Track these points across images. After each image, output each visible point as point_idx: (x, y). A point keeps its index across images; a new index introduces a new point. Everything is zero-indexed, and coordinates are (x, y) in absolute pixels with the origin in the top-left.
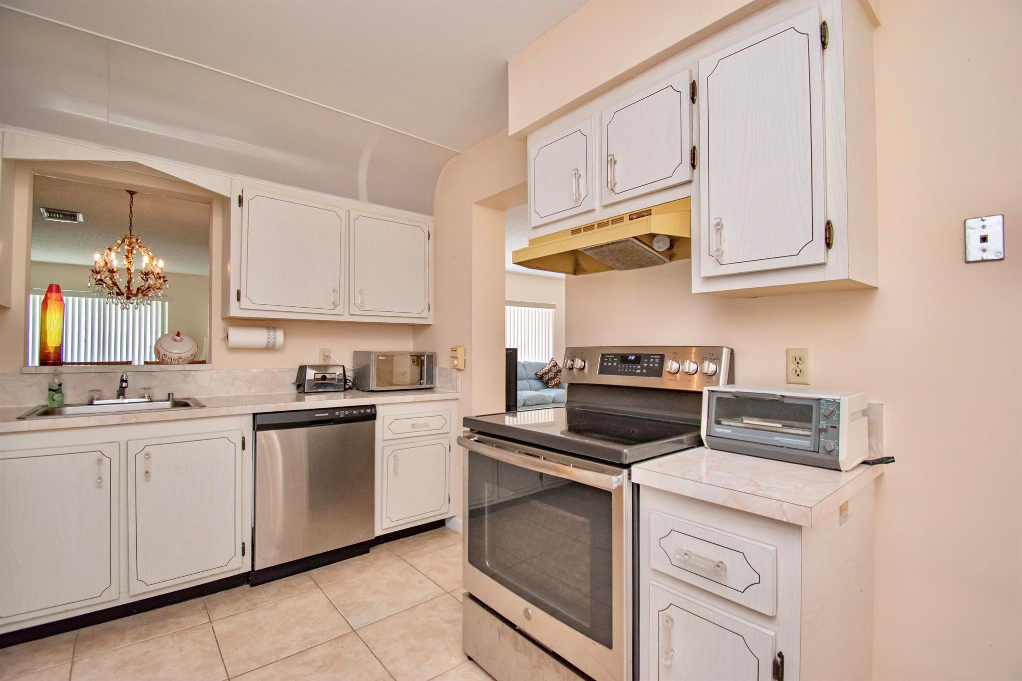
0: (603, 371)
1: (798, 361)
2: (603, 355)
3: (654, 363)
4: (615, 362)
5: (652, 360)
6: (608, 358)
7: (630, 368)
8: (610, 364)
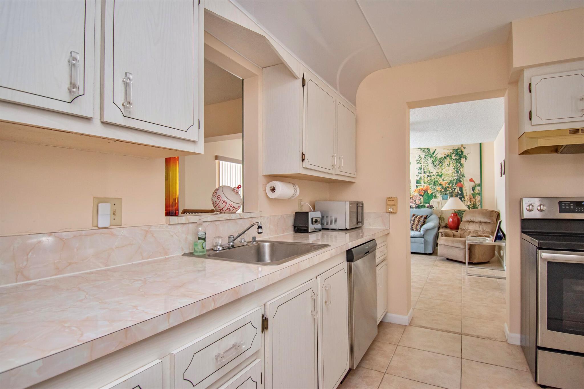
0: (561, 211)
2: (560, 203)
4: (572, 206)
6: (565, 204)
8: (567, 207)
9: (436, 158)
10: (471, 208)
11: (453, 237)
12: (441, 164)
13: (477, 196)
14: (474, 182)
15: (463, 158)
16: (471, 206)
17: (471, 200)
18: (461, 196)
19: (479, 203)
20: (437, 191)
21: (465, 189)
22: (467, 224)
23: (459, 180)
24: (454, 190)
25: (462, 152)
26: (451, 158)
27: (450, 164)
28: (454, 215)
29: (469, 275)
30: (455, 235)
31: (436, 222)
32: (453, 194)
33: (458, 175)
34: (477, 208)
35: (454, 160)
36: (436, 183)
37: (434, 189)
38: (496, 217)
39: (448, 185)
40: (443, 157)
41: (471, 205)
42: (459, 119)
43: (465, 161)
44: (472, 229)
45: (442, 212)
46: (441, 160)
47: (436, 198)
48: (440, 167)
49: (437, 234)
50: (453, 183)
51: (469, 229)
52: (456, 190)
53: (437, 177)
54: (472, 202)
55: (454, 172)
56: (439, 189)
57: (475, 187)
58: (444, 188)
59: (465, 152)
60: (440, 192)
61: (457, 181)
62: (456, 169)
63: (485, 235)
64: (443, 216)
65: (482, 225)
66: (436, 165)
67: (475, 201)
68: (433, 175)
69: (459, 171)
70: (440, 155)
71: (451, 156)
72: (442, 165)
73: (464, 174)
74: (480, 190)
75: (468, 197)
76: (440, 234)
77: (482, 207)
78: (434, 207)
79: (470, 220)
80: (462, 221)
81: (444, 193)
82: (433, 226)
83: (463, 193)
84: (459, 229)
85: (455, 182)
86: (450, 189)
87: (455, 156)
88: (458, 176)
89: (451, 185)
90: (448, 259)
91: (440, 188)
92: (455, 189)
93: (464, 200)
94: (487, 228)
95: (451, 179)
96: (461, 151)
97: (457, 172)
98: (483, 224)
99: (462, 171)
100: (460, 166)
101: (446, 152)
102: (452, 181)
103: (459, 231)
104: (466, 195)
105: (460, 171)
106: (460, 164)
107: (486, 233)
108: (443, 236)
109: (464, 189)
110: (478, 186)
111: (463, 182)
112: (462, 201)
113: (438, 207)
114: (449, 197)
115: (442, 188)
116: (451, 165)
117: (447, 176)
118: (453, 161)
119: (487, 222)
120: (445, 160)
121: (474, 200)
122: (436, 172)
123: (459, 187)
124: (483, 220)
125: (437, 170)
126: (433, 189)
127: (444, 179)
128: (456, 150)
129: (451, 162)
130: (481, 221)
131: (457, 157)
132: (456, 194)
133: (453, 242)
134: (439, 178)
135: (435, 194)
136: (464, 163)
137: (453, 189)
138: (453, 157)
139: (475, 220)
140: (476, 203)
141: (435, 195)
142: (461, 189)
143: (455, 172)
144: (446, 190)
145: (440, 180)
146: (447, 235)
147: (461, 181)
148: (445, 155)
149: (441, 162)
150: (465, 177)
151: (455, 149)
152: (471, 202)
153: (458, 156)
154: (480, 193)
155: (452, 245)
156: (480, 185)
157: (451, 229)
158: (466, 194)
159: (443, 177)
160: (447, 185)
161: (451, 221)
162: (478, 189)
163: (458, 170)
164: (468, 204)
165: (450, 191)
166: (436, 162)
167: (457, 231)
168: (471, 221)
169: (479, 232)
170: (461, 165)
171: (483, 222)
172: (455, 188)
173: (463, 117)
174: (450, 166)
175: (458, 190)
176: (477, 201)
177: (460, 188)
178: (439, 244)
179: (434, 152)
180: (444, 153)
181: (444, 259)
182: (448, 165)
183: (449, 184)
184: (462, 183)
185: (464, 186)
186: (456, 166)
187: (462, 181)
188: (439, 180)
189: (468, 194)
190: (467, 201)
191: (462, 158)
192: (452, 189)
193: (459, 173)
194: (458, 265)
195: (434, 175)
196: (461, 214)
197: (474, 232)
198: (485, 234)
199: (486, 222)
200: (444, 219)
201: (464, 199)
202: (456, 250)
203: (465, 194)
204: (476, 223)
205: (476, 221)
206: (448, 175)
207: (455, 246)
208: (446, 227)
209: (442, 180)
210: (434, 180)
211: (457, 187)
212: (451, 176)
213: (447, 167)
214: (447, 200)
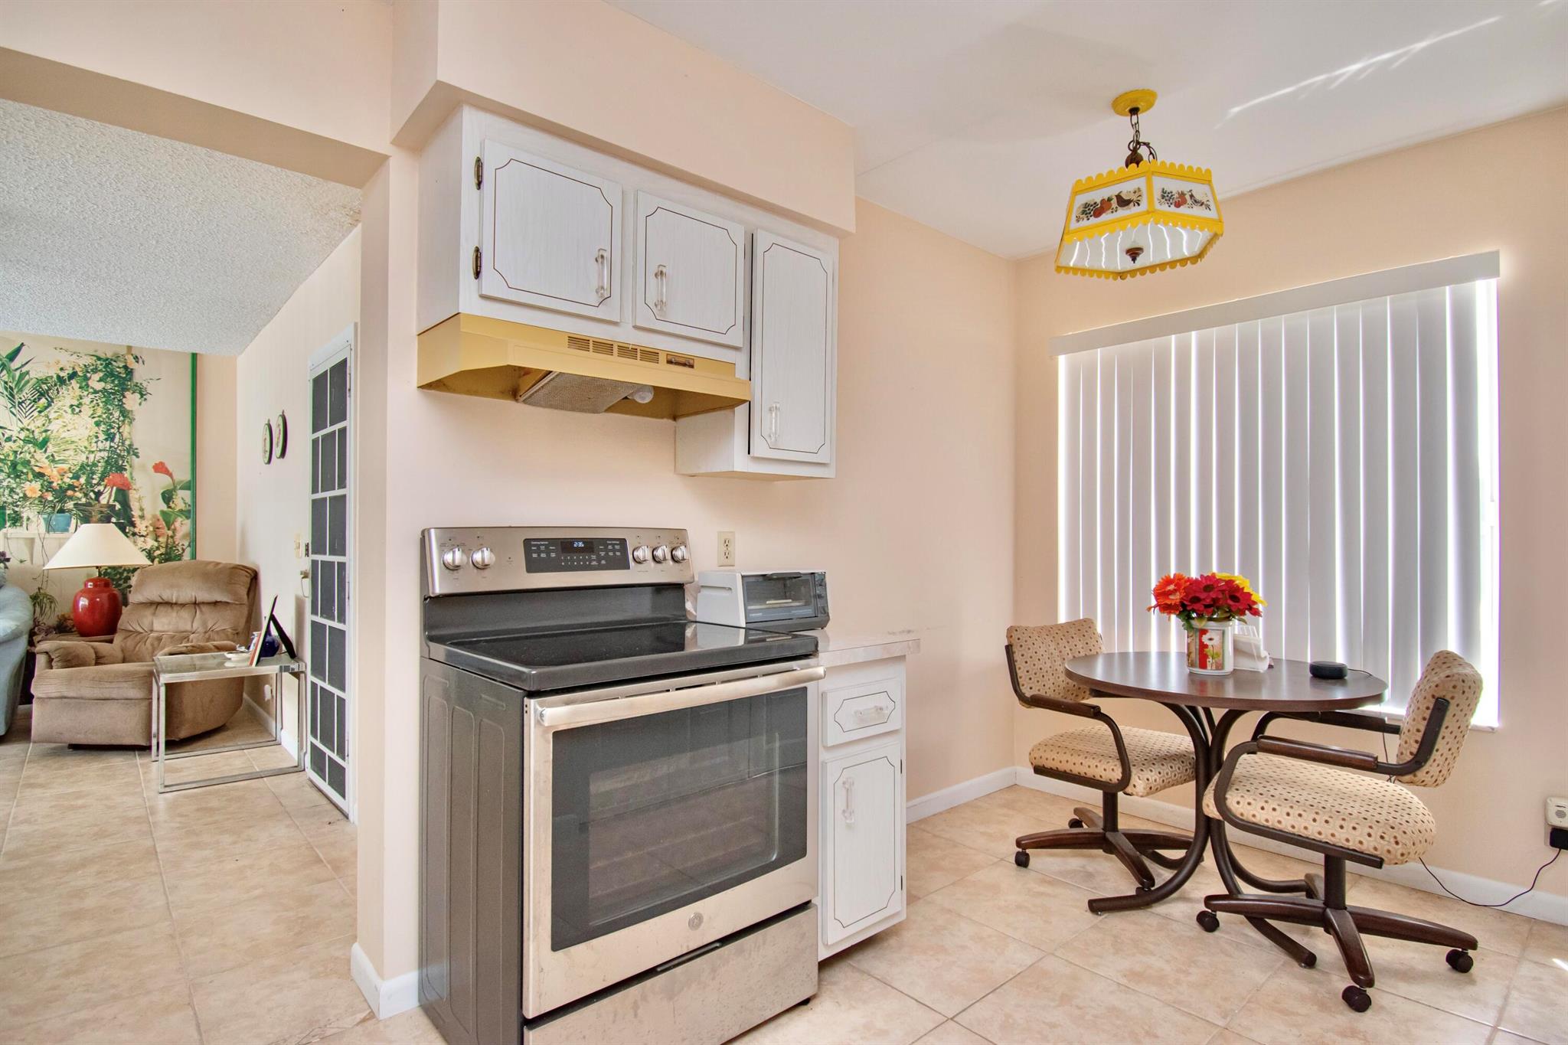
0: (532, 566)
1: (727, 543)
2: (527, 543)
3: (614, 550)
4: (553, 551)
5: (610, 547)
6: (538, 546)
7: (581, 560)
8: (543, 555)
9: (22, 376)
10: (157, 560)
11: (97, 664)
12: (43, 401)
13: (179, 519)
14: (171, 475)
15: (134, 392)
16: (158, 552)
17: (159, 532)
18: (123, 518)
19: (186, 544)
20: (25, 497)
21: (137, 496)
22: (148, 612)
23: (115, 465)
24: (97, 499)
25: (129, 372)
26: (84, 384)
27: (80, 404)
28: (95, 585)
29: (168, 789)
30: (104, 653)
31: (18, 614)
32: (91, 513)
33: (111, 447)
34: (180, 560)
35: (96, 392)
36: (20, 467)
37: (12, 490)
38: (248, 586)
39: (71, 478)
40: (52, 377)
41: (158, 548)
42: (142, 245)
43: (140, 404)
44: (166, 628)
45: (46, 576)
46: (45, 387)
47: (21, 526)
48: (40, 412)
49: (29, 661)
50: (93, 473)
51: (155, 628)
52: (101, 498)
53: (26, 448)
54: (160, 539)
55: (97, 437)
56: (33, 490)
57: (174, 489)
58: (55, 490)
59: (140, 374)
60: (36, 502)
61: (106, 468)
62: (103, 427)
63: (215, 643)
64: (51, 591)
65: (201, 611)
66: (20, 403)
67: (172, 537)
68: (9, 439)
69: (115, 434)
70: (41, 366)
71: (86, 379)
72: (49, 405)
73: (134, 447)
74: (189, 501)
75: (146, 523)
76: (41, 661)
77: (194, 556)
78: (8, 560)
79: (159, 600)
80: (126, 604)
81: (54, 508)
82: (9, 631)
83: (129, 507)
84: (118, 630)
85: (100, 469)
86: (79, 495)
87: (100, 380)
88: (112, 450)
89: (83, 480)
90: (77, 748)
91: (39, 487)
92: (99, 494)
93: (134, 534)
94: (222, 622)
95: (82, 458)
96: (126, 367)
97: (110, 437)
98: (205, 608)
99: (125, 435)
100: (121, 418)
101: (69, 362)
102: (88, 466)
103: (118, 638)
104: (142, 517)
105: (120, 433)
106: (121, 412)
107: (216, 637)
108: (53, 664)
109: (133, 496)
110: (181, 488)
111: (131, 474)
112: (126, 534)
113: (26, 556)
114: (74, 521)
115: (48, 487)
116: (87, 410)
117: (68, 447)
118: (92, 396)
119: (220, 602)
120: (63, 390)
121: (170, 533)
122: (22, 429)
123: (115, 488)
124: (204, 596)
125: (26, 422)
126: (7, 492)
127: (55, 454)
128: (107, 359)
129: (86, 400)
130: (199, 600)
131: (109, 386)
132: (101, 512)
133: (99, 680)
134: (32, 450)
135: (16, 509)
136: (133, 409)
137: (92, 495)
138: (95, 383)
139: (177, 598)
140: (174, 542)
141: (15, 512)
142: (123, 495)
143: (102, 437)
144: (62, 494)
145: (41, 459)
146: (71, 661)
147: (122, 469)
148: (62, 369)
149: (42, 395)
150: (138, 457)
151: (103, 356)
152: (156, 541)
153: (113, 382)
154: (189, 511)
155: (97, 693)
156: (191, 486)
157: (85, 633)
158: (140, 513)
159: (51, 449)
160: (67, 480)
161: (84, 606)
162: (182, 499)
163: (112, 431)
164: (148, 547)
165: (80, 499)
166: (21, 390)
167: (111, 641)
168: (161, 601)
169: (192, 636)
170: (125, 413)
171: (203, 603)
172: (99, 491)
173: (157, 242)
174: (80, 411)
175: (113, 498)
176: (179, 535)
177: (119, 490)
178: (39, 698)
179: (17, 351)
180: (58, 362)
181: (55, 749)
182: (76, 408)
183: (77, 477)
184: (126, 474)
185: (134, 487)
186: (104, 416)
187: (126, 470)
188: (33, 457)
189: (148, 514)
190: (143, 536)
191: (128, 390)
192: (86, 495)
193: (117, 440)
194: (118, 761)
195: (14, 438)
196: (120, 579)
197: (173, 637)
198: (214, 641)
199: (216, 603)
200: (52, 600)
201: (132, 528)
202: (112, 709)
203: (136, 513)
204: (179, 608)
205: (181, 601)
206: (73, 442)
207: (107, 695)
208: (62, 628)
209: (47, 458)
210: (12, 458)
211: (108, 488)
212: (84, 449)
213: (70, 416)
214: (65, 535)
